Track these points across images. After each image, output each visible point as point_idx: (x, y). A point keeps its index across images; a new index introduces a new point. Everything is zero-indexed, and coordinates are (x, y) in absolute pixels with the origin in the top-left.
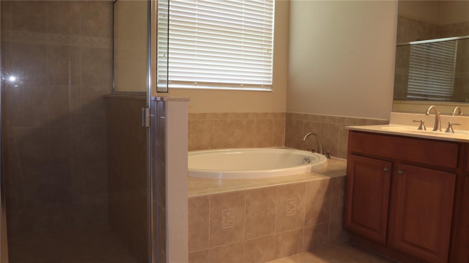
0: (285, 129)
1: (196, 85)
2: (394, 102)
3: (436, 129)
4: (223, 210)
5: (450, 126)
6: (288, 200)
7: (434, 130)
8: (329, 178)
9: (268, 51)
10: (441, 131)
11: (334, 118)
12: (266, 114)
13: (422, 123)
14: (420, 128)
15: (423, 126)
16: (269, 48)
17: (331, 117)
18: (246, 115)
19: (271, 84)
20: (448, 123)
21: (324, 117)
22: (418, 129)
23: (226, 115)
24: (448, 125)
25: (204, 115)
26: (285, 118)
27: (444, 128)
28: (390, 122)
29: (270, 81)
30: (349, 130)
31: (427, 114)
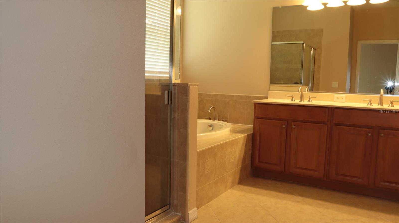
2: (270, 85)
3: (301, 101)
4: (206, 161)
5: (310, 98)
6: (231, 150)
7: (300, 101)
8: (246, 135)
10: (304, 102)
13: (292, 98)
14: (292, 100)
15: (293, 99)
17: (222, 95)
20: (309, 97)
21: (216, 96)
22: (291, 101)
24: (309, 98)
27: (306, 100)
28: (268, 97)
30: (255, 103)
31: (299, 92)
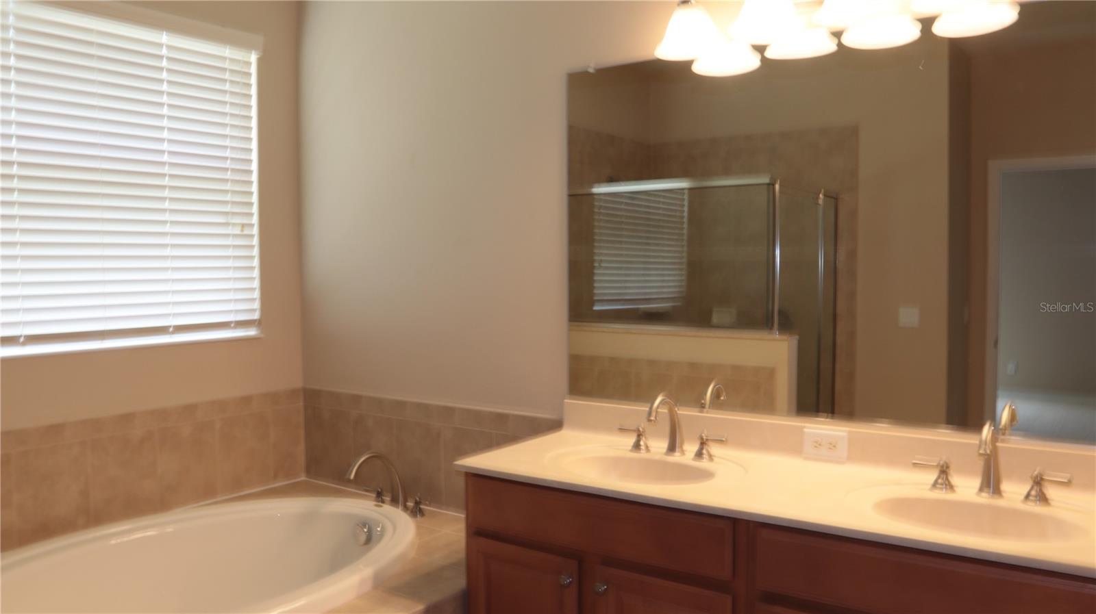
0: (302, 432)
1: (24, 344)
3: (671, 450)
5: (704, 445)
7: (667, 452)
9: (242, 231)
10: (683, 453)
11: (426, 407)
12: (247, 400)
13: (638, 436)
14: (639, 444)
15: (642, 443)
16: (245, 221)
18: (190, 409)
19: (256, 316)
22: (632, 449)
23: (127, 418)
24: (698, 442)
25: (55, 430)
26: (301, 404)
28: (564, 425)
29: (253, 310)
30: (466, 472)
31: (650, 421)
